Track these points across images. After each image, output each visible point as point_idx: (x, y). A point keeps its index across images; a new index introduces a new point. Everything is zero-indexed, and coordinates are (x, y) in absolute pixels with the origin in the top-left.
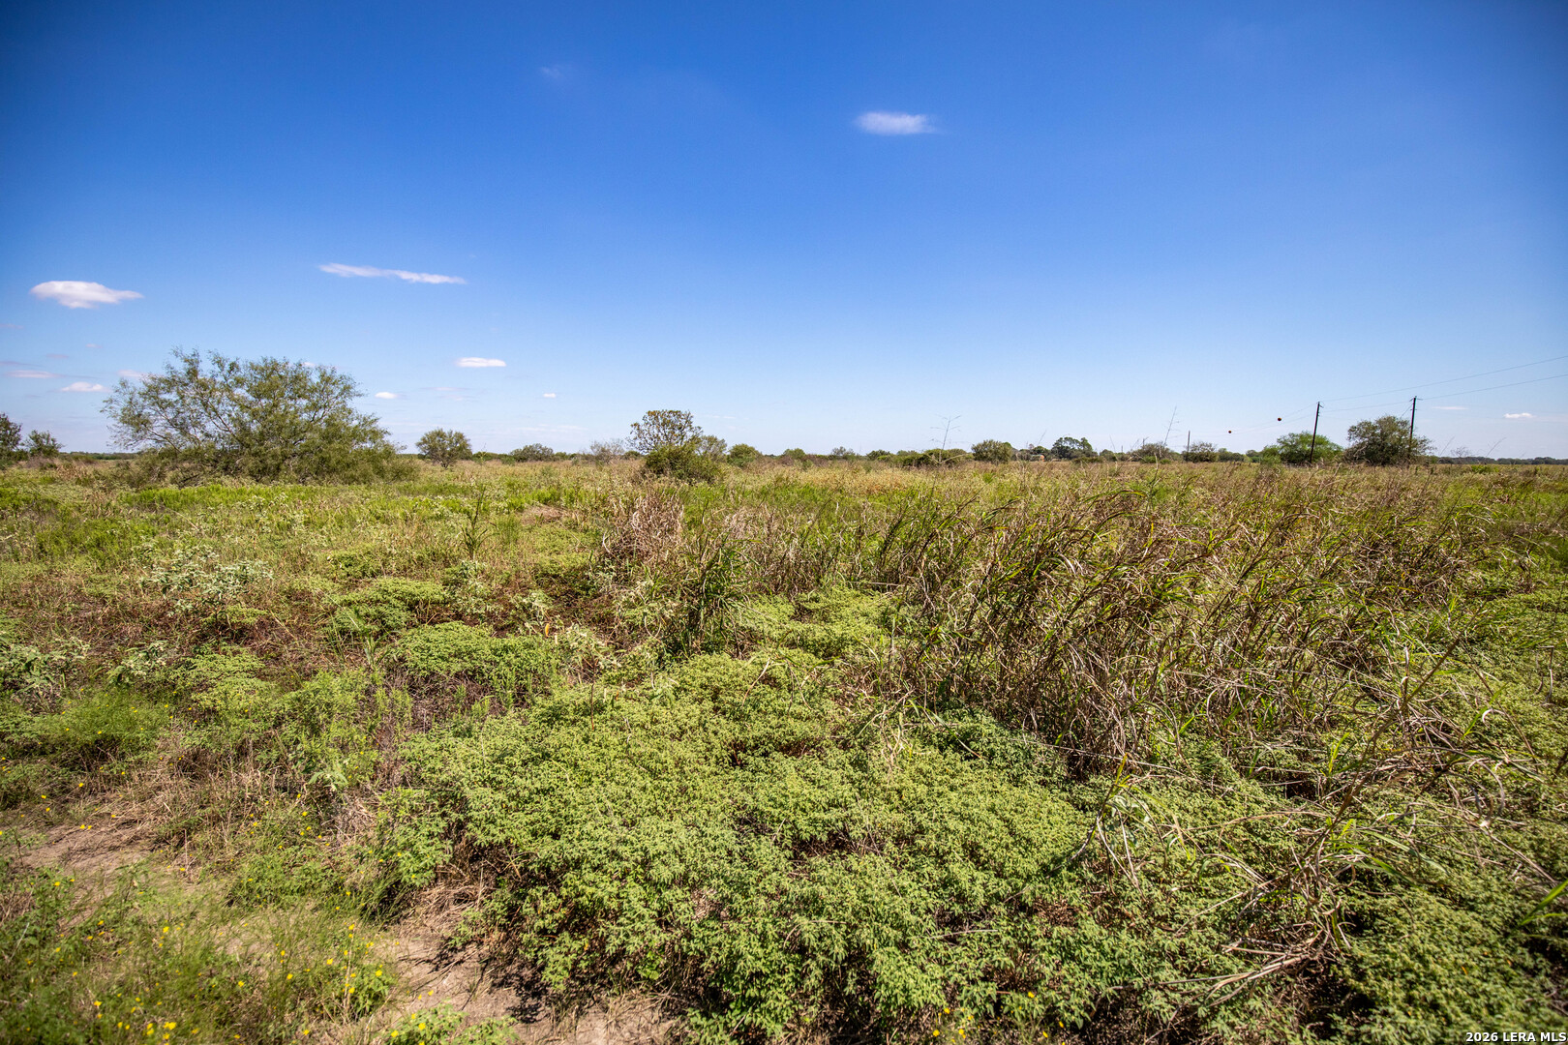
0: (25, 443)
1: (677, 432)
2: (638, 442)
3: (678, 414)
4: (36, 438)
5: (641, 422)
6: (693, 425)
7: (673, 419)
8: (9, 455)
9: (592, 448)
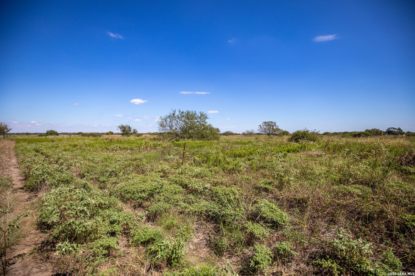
0: (132, 131)
1: (272, 127)
2: (260, 130)
3: (272, 122)
4: (134, 130)
5: (262, 125)
6: (276, 125)
7: (270, 124)
8: (130, 133)
9: (246, 132)
